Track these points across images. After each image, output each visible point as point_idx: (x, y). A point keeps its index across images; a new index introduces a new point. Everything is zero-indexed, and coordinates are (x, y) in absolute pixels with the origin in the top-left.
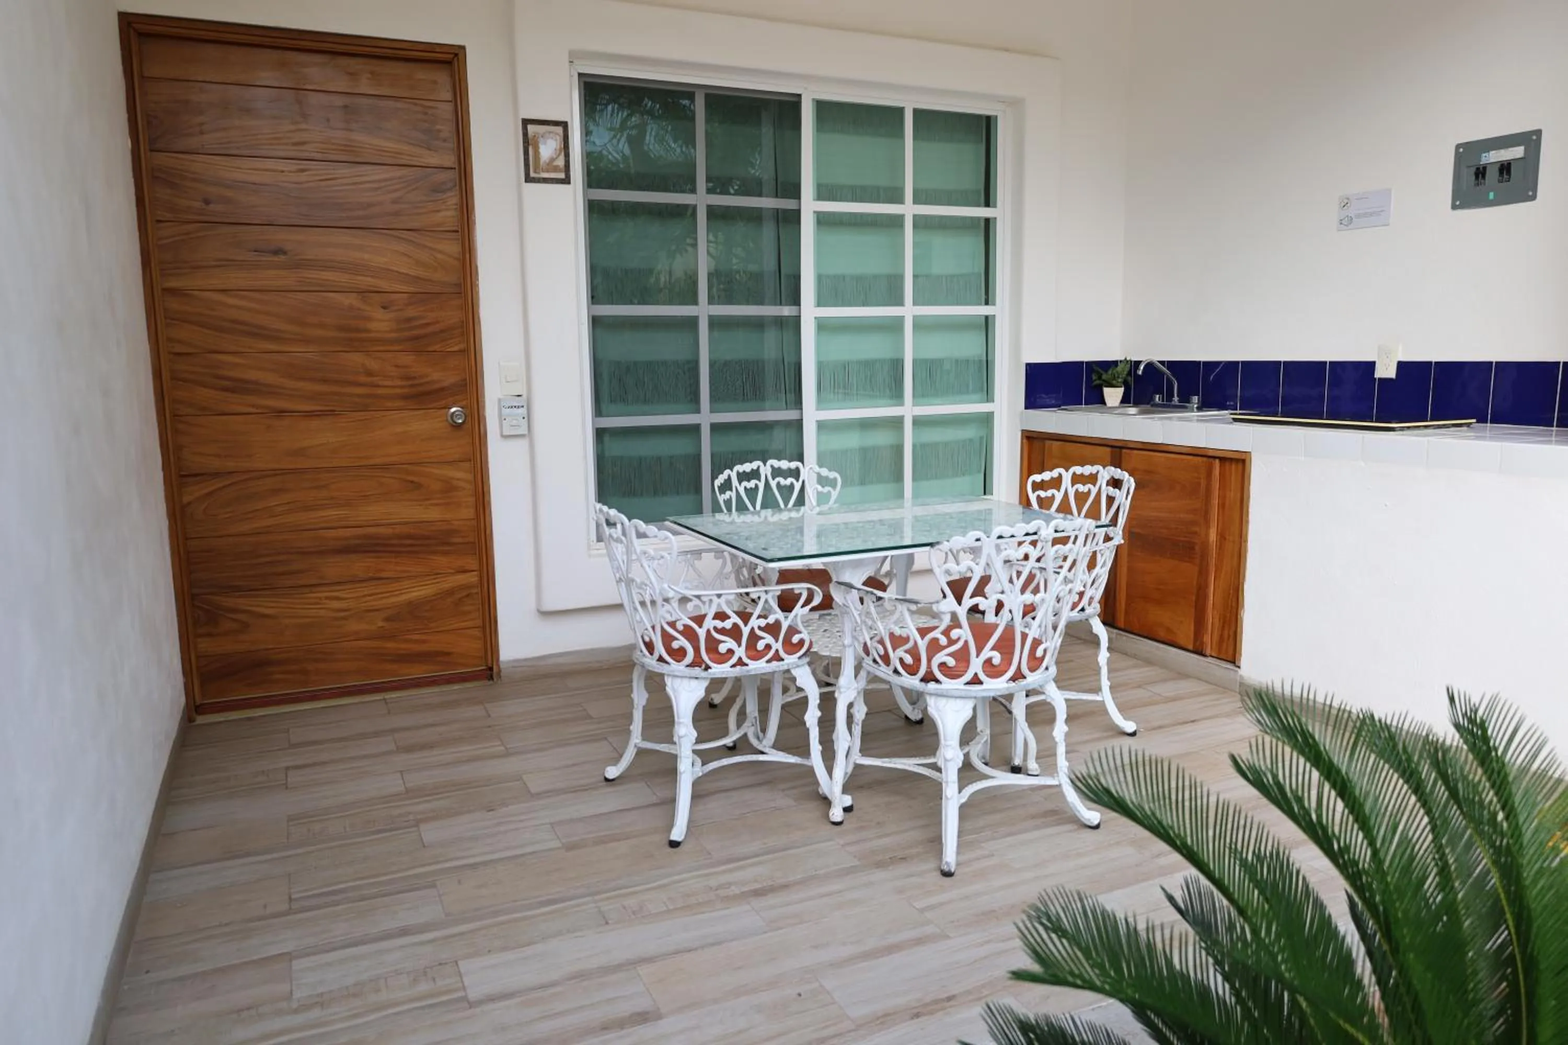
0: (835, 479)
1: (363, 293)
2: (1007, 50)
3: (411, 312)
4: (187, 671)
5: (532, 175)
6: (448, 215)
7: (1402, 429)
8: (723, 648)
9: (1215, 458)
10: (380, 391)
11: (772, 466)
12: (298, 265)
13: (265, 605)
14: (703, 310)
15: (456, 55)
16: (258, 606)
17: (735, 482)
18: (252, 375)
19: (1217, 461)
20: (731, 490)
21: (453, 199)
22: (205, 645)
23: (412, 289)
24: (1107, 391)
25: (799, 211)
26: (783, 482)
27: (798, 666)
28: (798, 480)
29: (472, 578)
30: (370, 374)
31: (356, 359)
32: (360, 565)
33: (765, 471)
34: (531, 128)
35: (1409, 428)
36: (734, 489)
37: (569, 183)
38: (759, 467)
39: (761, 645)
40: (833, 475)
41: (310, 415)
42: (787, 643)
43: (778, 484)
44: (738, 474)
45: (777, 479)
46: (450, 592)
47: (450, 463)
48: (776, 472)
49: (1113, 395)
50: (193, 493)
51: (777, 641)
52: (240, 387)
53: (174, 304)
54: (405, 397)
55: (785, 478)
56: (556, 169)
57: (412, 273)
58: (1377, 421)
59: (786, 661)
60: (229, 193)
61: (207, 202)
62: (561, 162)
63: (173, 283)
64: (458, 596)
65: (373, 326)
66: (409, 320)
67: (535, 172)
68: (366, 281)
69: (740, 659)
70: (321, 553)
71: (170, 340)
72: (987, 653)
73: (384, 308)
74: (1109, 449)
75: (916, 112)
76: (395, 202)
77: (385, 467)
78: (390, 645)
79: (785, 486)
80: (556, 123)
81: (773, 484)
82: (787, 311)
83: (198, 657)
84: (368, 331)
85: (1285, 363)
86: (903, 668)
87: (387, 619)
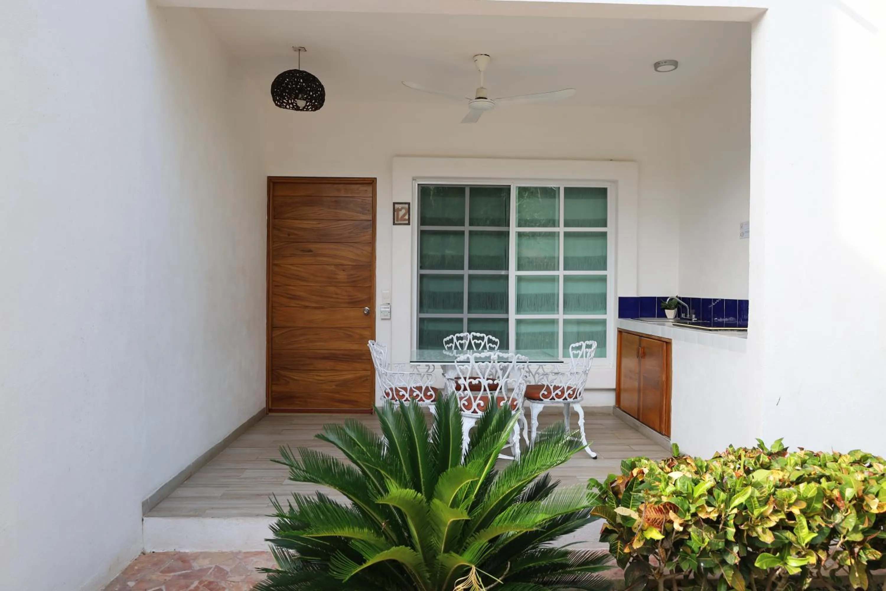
0: (497, 342)
1: (337, 265)
2: (611, 160)
3: (352, 272)
4: (267, 396)
5: (396, 222)
6: (368, 237)
7: (716, 330)
8: (401, 394)
9: (664, 342)
10: (340, 300)
11: (473, 335)
12: (316, 255)
13: (296, 376)
14: (466, 272)
15: (373, 181)
16: (294, 376)
17: (455, 340)
18: (298, 293)
19: (665, 343)
20: (453, 343)
21: (370, 231)
22: (275, 388)
23: (355, 264)
24: (667, 311)
25: (509, 232)
26: (477, 341)
27: (430, 405)
28: (483, 341)
29: (369, 373)
30: (337, 294)
31: (332, 289)
32: (329, 364)
33: (470, 336)
34: (396, 206)
35: (720, 330)
36: (454, 343)
37: (409, 225)
38: (467, 335)
39: (415, 394)
40: (497, 340)
41: (316, 308)
42: (425, 395)
43: (475, 342)
44: (457, 337)
45: (475, 340)
46: (360, 378)
47: (364, 328)
48: (475, 338)
49: (670, 313)
50: (277, 333)
51: (421, 393)
52: (294, 298)
53: (276, 269)
54: (349, 303)
55: (478, 340)
56: (405, 220)
57: (354, 258)
58: (713, 327)
59: (426, 402)
60: (296, 232)
61: (289, 235)
62: (407, 217)
63: (276, 262)
64: (363, 379)
65: (338, 277)
66: (352, 275)
67: (397, 221)
68: (337, 261)
69: (407, 398)
70: (316, 358)
71: (274, 281)
72: (478, 401)
73: (344, 270)
74: (638, 337)
75: (566, 189)
76: (349, 233)
77: (340, 328)
78: (337, 396)
79: (478, 344)
80: (405, 203)
81: (473, 342)
82: (503, 273)
83: (272, 392)
84: (337, 279)
85: (726, 300)
86: (464, 407)
87: (336, 386)
